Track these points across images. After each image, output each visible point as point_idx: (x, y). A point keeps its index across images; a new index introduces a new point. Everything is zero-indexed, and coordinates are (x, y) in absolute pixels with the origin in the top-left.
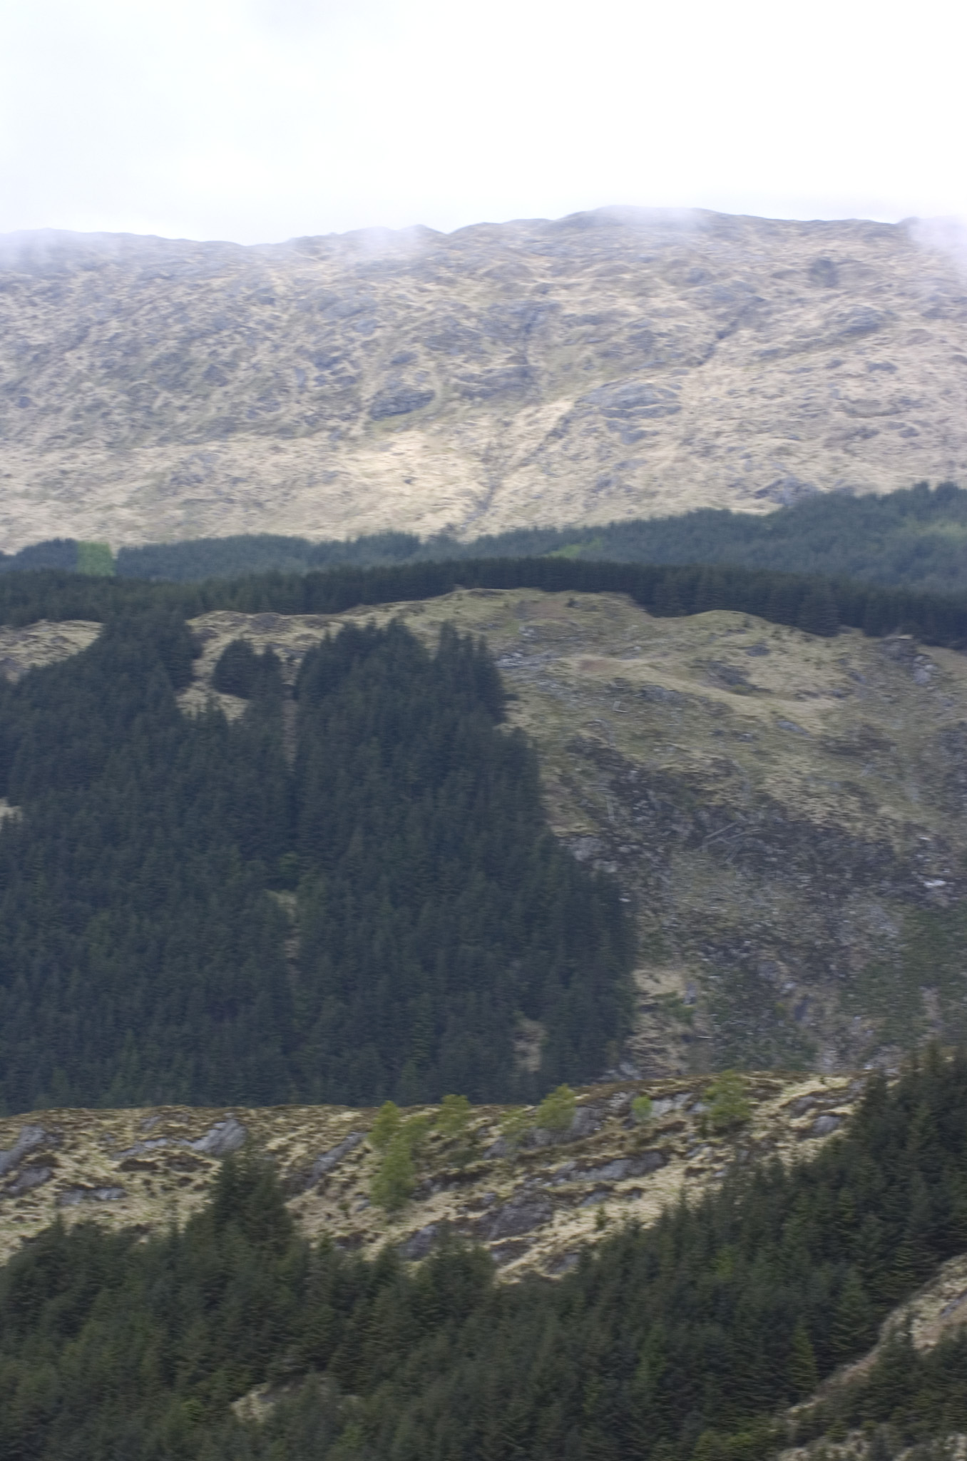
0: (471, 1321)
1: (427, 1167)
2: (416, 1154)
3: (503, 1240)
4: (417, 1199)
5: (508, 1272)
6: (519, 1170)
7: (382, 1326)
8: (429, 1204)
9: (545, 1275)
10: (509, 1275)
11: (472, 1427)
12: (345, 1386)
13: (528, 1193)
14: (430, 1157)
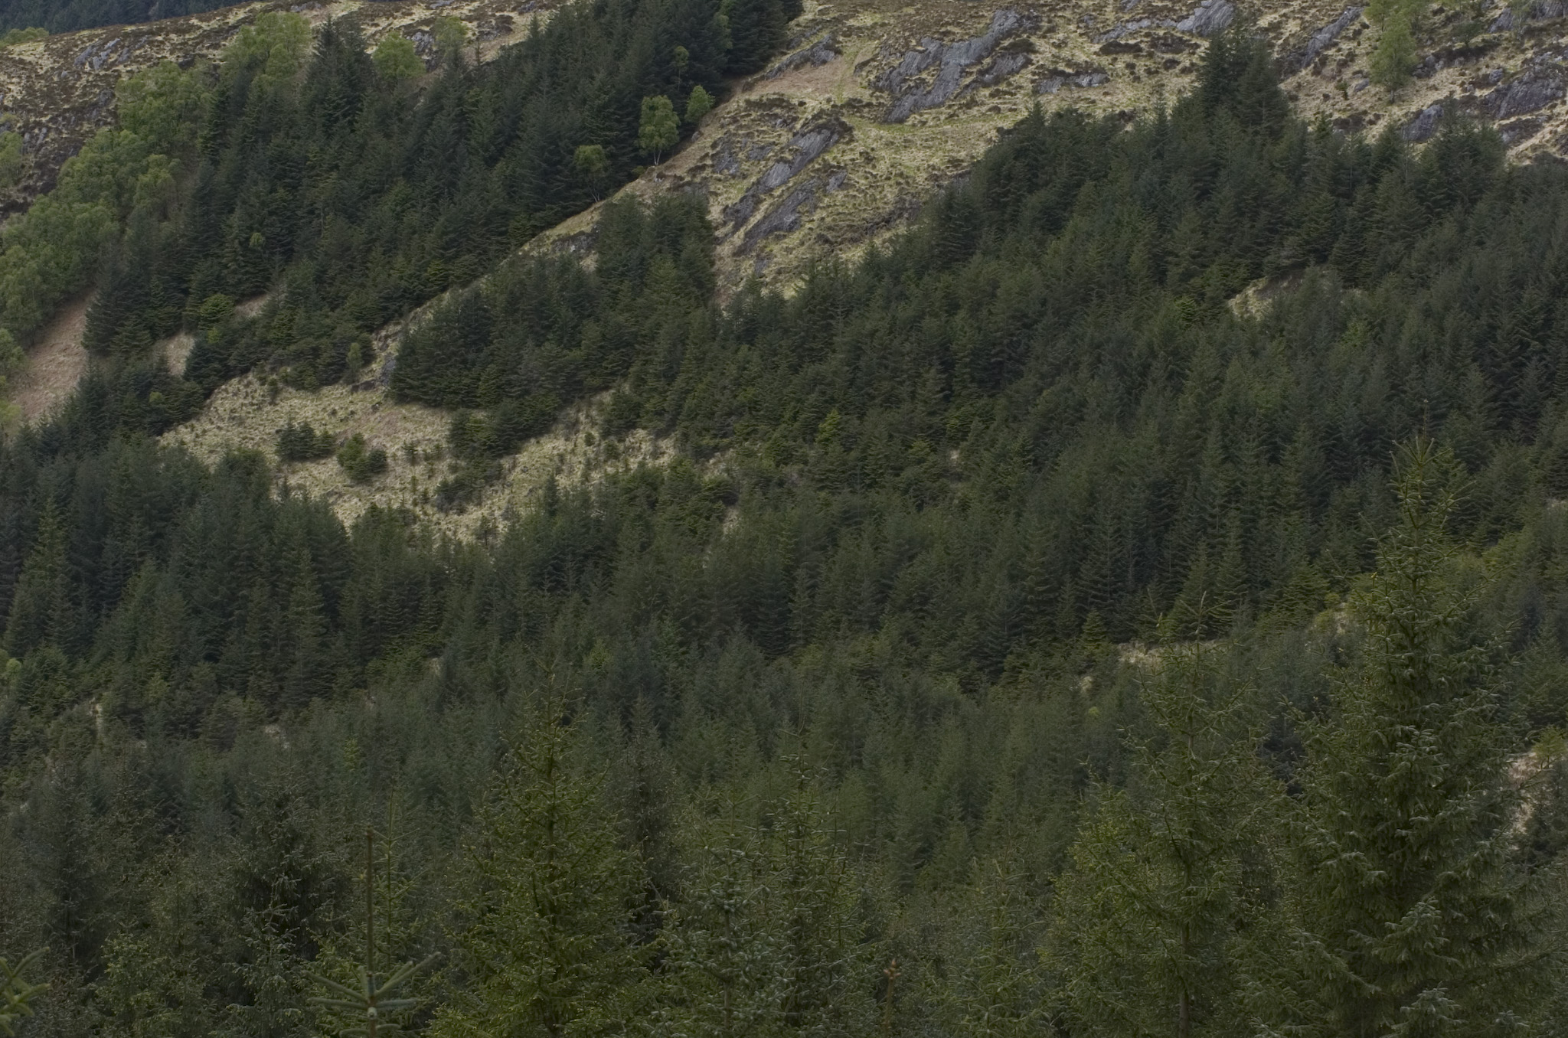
0: (1481, 207)
1: (1429, 43)
2: (1416, 28)
3: (1513, 119)
4: (1419, 77)
5: (1519, 154)
6: (1527, 45)
7: (1385, 214)
8: (1431, 82)
9: (1558, 156)
10: (1520, 156)
11: (1484, 320)
12: (1346, 280)
13: (1537, 67)
14: (1432, 31)
